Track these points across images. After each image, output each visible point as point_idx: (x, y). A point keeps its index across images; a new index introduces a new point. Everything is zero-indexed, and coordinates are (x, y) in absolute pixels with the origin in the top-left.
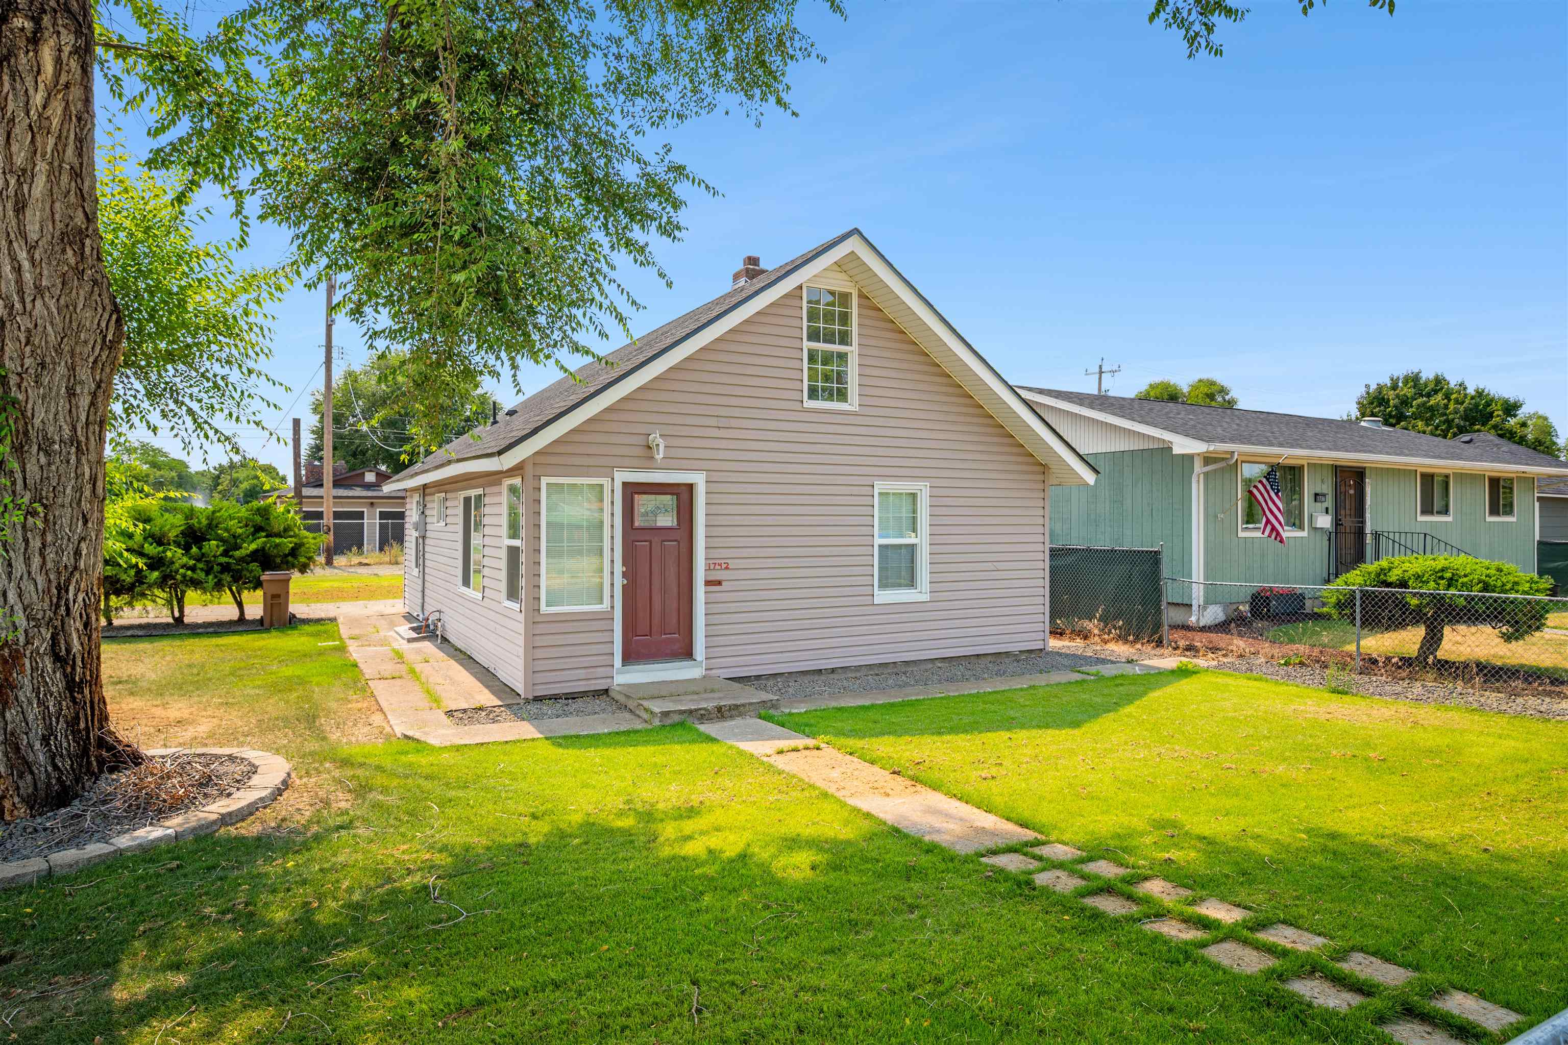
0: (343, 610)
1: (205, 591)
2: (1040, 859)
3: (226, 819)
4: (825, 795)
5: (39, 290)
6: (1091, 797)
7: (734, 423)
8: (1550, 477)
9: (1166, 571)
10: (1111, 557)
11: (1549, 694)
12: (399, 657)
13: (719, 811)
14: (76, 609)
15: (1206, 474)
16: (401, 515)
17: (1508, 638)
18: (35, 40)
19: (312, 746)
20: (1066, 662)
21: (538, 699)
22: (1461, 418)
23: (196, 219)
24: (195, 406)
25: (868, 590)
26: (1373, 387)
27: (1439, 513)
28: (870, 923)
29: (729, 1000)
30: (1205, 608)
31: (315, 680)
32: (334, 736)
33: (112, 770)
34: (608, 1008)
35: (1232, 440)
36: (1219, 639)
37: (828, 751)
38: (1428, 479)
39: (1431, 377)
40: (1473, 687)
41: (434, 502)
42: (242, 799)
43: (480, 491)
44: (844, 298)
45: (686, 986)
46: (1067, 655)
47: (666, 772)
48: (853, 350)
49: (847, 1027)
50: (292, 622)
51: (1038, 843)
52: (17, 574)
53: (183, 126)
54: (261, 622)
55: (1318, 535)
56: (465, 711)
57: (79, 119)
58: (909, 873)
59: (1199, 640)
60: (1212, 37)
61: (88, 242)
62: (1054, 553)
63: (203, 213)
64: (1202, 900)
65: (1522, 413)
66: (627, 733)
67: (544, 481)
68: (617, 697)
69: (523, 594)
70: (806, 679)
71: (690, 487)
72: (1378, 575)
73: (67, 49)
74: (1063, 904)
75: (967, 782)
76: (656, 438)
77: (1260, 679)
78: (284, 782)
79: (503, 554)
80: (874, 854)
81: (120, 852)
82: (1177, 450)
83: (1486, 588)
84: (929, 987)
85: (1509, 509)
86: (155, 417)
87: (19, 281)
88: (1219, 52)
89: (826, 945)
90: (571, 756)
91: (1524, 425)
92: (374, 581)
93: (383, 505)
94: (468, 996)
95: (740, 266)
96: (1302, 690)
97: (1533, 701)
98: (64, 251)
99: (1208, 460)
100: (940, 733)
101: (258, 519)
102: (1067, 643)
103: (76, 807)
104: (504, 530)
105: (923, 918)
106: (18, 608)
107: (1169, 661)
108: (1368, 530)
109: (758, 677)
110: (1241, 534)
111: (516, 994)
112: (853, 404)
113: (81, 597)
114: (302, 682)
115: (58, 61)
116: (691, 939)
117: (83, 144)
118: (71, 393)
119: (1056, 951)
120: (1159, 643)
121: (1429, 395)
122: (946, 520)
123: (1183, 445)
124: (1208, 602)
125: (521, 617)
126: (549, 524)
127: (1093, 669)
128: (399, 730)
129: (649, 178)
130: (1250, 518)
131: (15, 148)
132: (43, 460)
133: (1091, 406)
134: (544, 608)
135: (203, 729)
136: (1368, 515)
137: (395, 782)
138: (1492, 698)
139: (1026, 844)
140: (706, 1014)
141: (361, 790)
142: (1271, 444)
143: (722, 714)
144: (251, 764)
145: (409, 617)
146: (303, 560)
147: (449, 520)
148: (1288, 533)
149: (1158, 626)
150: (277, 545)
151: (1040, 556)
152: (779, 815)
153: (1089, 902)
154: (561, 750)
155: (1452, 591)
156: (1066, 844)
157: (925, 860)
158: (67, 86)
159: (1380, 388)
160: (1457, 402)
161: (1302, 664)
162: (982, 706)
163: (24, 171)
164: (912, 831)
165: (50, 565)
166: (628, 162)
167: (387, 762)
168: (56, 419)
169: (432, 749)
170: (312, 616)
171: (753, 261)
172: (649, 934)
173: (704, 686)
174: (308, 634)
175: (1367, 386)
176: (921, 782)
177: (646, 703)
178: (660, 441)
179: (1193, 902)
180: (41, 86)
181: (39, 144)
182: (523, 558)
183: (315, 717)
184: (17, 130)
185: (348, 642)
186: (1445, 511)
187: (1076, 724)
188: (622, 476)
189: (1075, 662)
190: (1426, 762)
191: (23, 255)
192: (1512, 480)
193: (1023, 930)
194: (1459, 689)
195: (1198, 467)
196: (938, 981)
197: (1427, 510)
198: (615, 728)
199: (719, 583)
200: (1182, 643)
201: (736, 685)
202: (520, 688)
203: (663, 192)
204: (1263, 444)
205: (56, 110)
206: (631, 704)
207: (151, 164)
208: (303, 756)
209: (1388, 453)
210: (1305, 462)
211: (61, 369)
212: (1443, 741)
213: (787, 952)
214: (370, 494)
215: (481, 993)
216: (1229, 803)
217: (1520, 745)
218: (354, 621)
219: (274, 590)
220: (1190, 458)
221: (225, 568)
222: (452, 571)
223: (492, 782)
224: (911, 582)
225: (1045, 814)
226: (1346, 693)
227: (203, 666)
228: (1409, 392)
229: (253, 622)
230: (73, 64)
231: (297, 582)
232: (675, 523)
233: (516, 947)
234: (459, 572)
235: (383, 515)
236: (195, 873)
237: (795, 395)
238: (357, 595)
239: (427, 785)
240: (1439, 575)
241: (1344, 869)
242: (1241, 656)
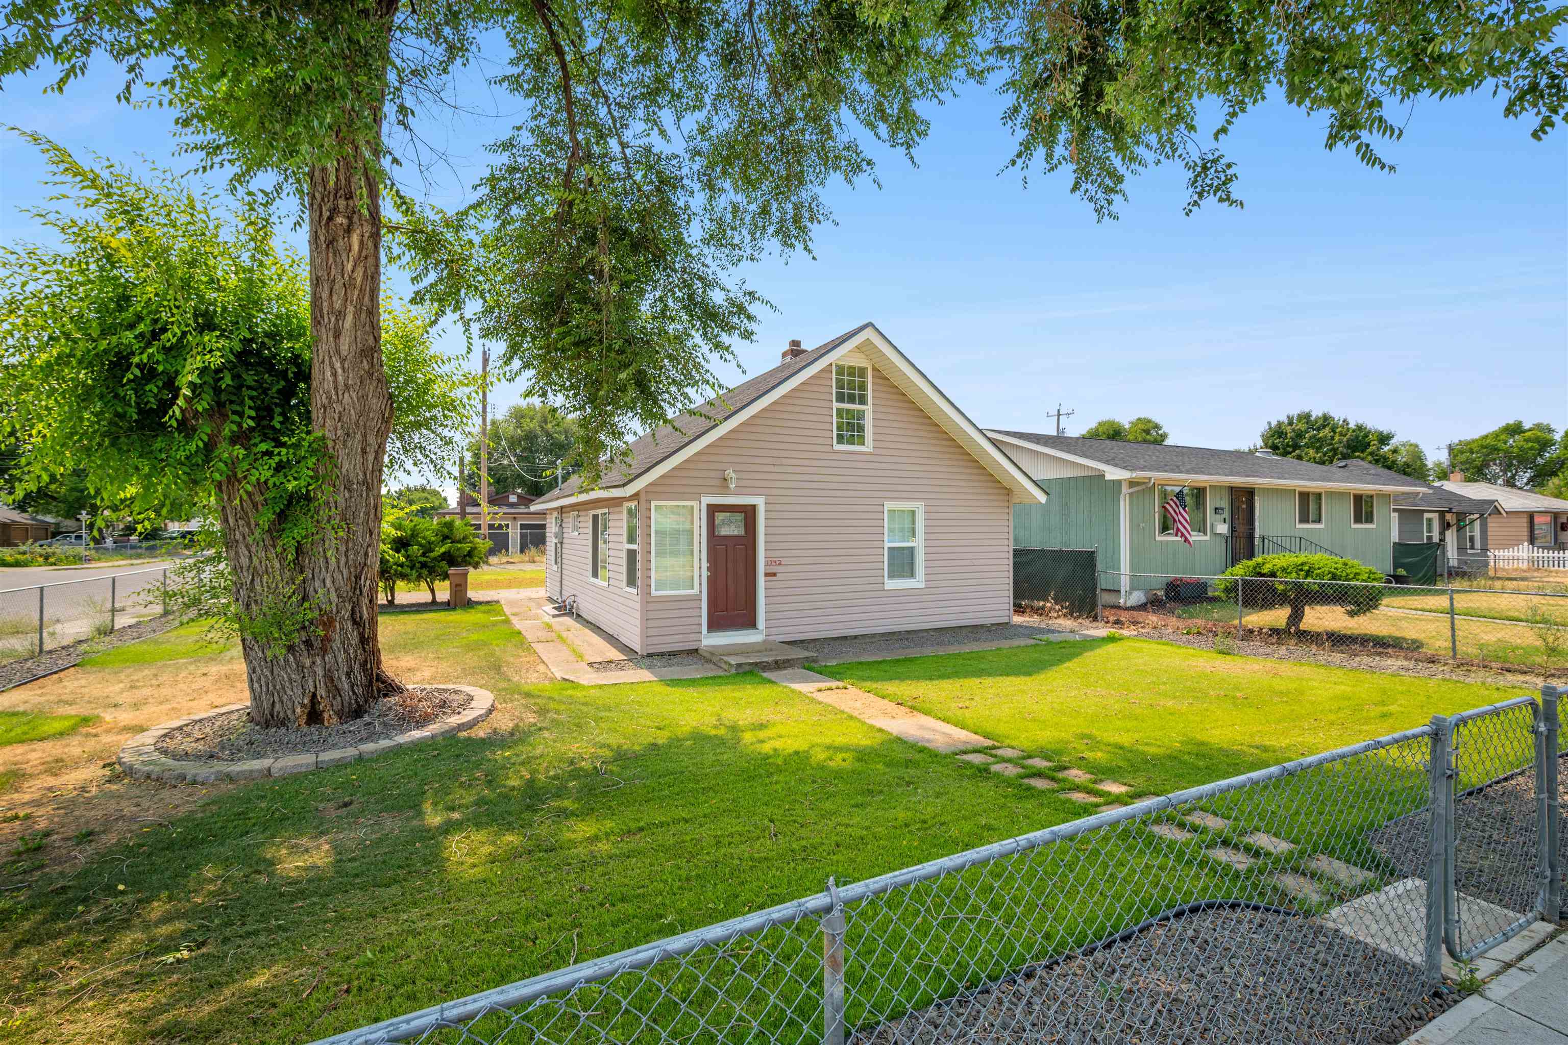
0: (503, 595)
1: (409, 581)
2: (996, 756)
3: (461, 727)
4: (851, 717)
5: (347, 386)
6: (1034, 720)
7: (785, 461)
8: (1403, 493)
9: (1100, 566)
10: (1060, 556)
11: (1379, 654)
12: (549, 627)
13: (780, 726)
14: (365, 590)
15: (1131, 495)
16: (543, 527)
17: (1352, 614)
18: (349, 231)
19: (502, 685)
20: (1026, 632)
21: (650, 655)
22: (1344, 446)
23: (436, 336)
24: (434, 457)
25: (880, 579)
26: (1274, 423)
27: (1314, 522)
28: (881, 792)
29: (793, 830)
30: (1130, 593)
31: (494, 642)
32: (516, 679)
33: (385, 696)
34: (719, 833)
35: (1150, 469)
36: (1139, 616)
37: (852, 690)
38: (1304, 497)
39: (1320, 415)
40: (1324, 649)
41: (570, 519)
42: (467, 716)
43: (606, 510)
44: (862, 372)
45: (766, 822)
46: (1026, 627)
47: (742, 702)
48: (868, 409)
49: (867, 844)
50: (469, 604)
51: (994, 748)
52: (331, 568)
53: (432, 277)
54: (448, 603)
55: (1218, 539)
56: (600, 663)
57: (372, 278)
58: (908, 763)
59: (1124, 616)
60: (1111, 208)
61: (376, 355)
62: (1017, 553)
63: (441, 332)
64: (1101, 781)
65: (1394, 442)
66: (714, 678)
67: (653, 504)
68: (705, 654)
69: (639, 583)
70: (838, 643)
71: (754, 508)
72: (1255, 568)
73: (367, 235)
74: (1009, 783)
75: (949, 710)
76: (730, 473)
77: (1167, 644)
78: (492, 706)
79: (624, 555)
80: (885, 753)
81: (400, 746)
82: (1108, 477)
83: (1334, 577)
84: (918, 826)
85: (1369, 519)
86: (409, 465)
87: (335, 382)
88: (1116, 218)
89: (852, 802)
90: (677, 693)
91: (1395, 451)
92: (521, 575)
93: (523, 519)
94: (633, 826)
95: (787, 347)
96: (1197, 652)
97: (1366, 659)
98: (362, 362)
99: (1132, 483)
100: (931, 679)
101: (445, 530)
102: (1027, 619)
103: (366, 718)
104: (625, 538)
105: (916, 789)
106: (332, 590)
107: (1100, 631)
108: (1257, 534)
109: (802, 642)
110: (1158, 538)
111: (662, 824)
112: (868, 447)
113: (368, 582)
114: (485, 644)
115: (361, 243)
116: (767, 798)
117: (374, 293)
118: (364, 452)
119: (1002, 807)
120: (1095, 619)
121: (1319, 429)
122: (937, 530)
123: (1113, 473)
124: (1133, 589)
125: (638, 599)
126: (656, 532)
127: (1045, 637)
128: (559, 675)
129: (732, 302)
130: (1165, 528)
131: (335, 298)
132: (347, 495)
133: (1046, 444)
134: (654, 592)
135: (427, 673)
136: (1257, 524)
137: (563, 707)
138: (1337, 657)
139: (987, 748)
140: (779, 836)
141: (542, 712)
142: (1181, 472)
143: (778, 665)
144: (468, 695)
145: (550, 600)
146: (476, 559)
147: (581, 531)
148: (1195, 537)
149: (1093, 606)
150: (459, 549)
151: (1006, 555)
152: (820, 729)
153: (1026, 781)
154: (669, 689)
155: (1309, 580)
156: (1013, 748)
157: (917, 756)
158: (366, 258)
159: (1280, 424)
160: (1341, 434)
161: (1199, 633)
162: (961, 662)
163: (340, 312)
164: (911, 740)
165: (351, 562)
166: (717, 290)
167: (555, 695)
168: (355, 468)
169: (583, 687)
170: (481, 599)
171: (796, 343)
172: (740, 794)
173: (766, 646)
174: (484, 612)
175: (1269, 423)
176: (917, 710)
177: (725, 658)
178: (733, 475)
179: (1095, 782)
180: (351, 259)
181: (349, 295)
182: (639, 557)
183: (500, 667)
184: (336, 287)
185: (512, 618)
186: (1319, 520)
187: (1029, 674)
188: (707, 500)
189: (1030, 632)
190: (1276, 700)
191: (338, 365)
192: (1372, 497)
193: (981, 796)
194: (1314, 651)
195: (1125, 489)
196: (925, 822)
197: (1304, 519)
198: (705, 675)
199: (774, 575)
200: (1112, 619)
201: (786, 646)
202: (637, 648)
203: (741, 310)
204: (1173, 472)
205: (359, 275)
206: (714, 659)
207: (413, 301)
208: (499, 690)
209: (1272, 477)
210: (1207, 485)
211: (358, 436)
212: (1292, 686)
213: (828, 805)
214: (513, 511)
215: (642, 824)
216: (1129, 725)
217: (1349, 689)
218: (512, 603)
219: (457, 580)
220: (1119, 482)
221: (424, 565)
222: (585, 567)
223: (627, 707)
224: (912, 575)
225: (1002, 729)
226: (1229, 654)
227: (415, 634)
228: (1302, 426)
229: (442, 603)
230: (370, 244)
231: (473, 575)
232: (743, 533)
233: (658, 801)
234: (590, 567)
235: (523, 527)
236: (449, 758)
237: (829, 441)
238: (510, 584)
239: (585, 709)
240: (1299, 568)
241: (1201, 764)
242: (1155, 628)
